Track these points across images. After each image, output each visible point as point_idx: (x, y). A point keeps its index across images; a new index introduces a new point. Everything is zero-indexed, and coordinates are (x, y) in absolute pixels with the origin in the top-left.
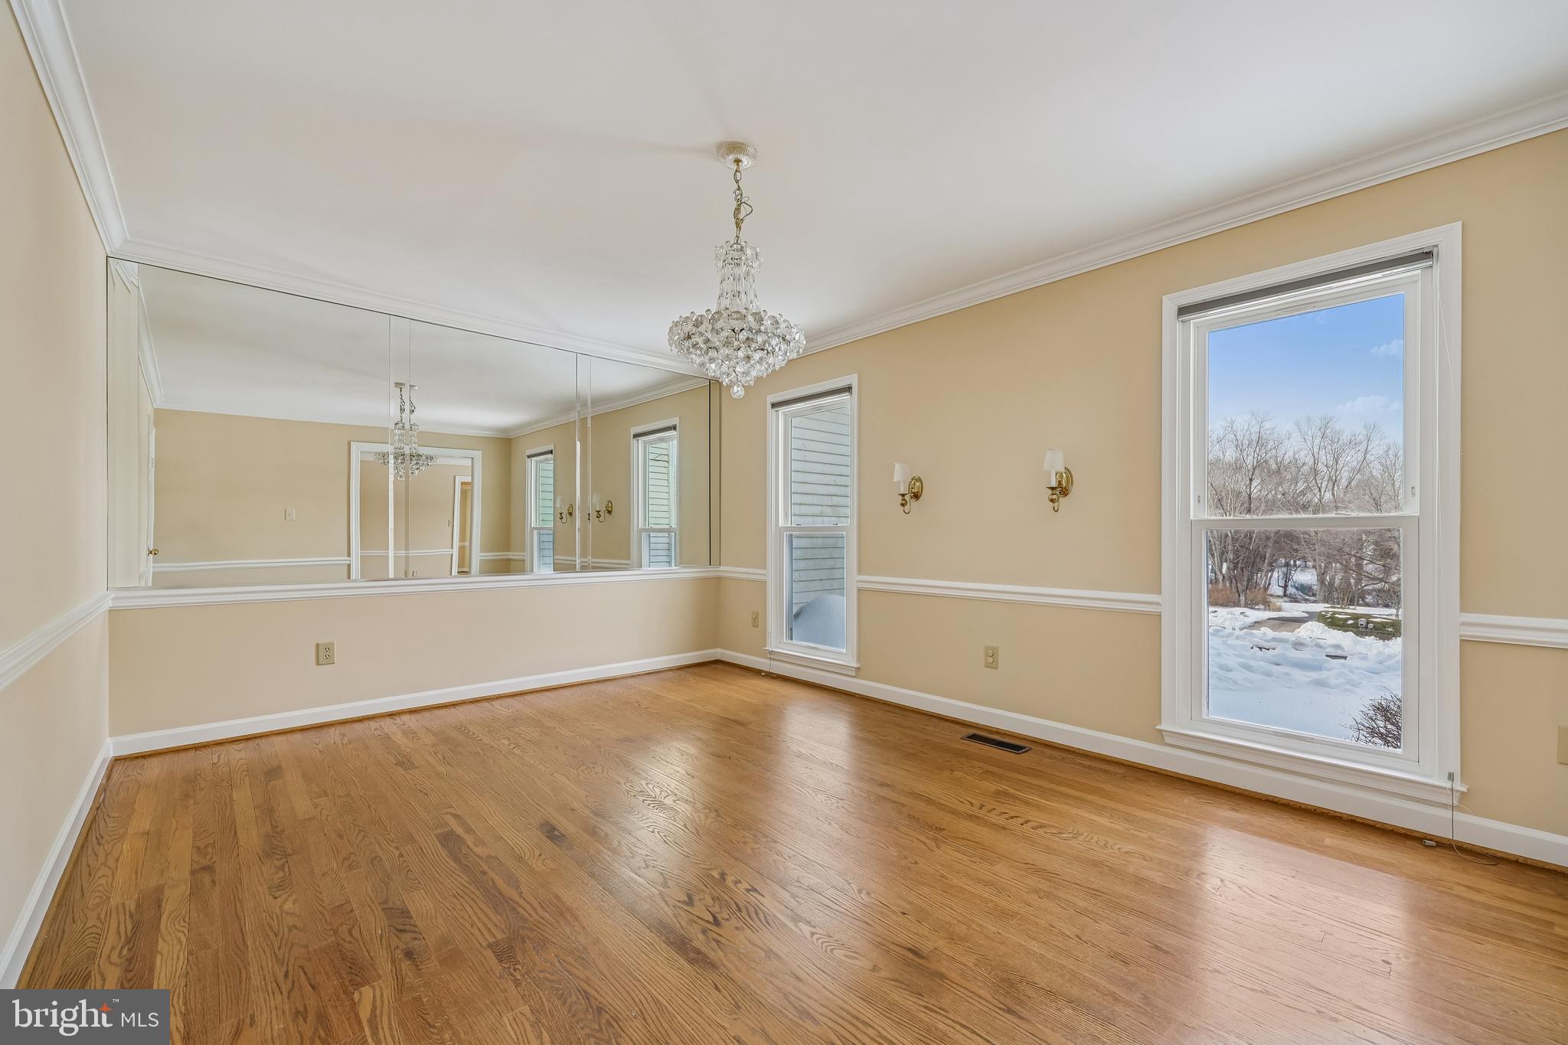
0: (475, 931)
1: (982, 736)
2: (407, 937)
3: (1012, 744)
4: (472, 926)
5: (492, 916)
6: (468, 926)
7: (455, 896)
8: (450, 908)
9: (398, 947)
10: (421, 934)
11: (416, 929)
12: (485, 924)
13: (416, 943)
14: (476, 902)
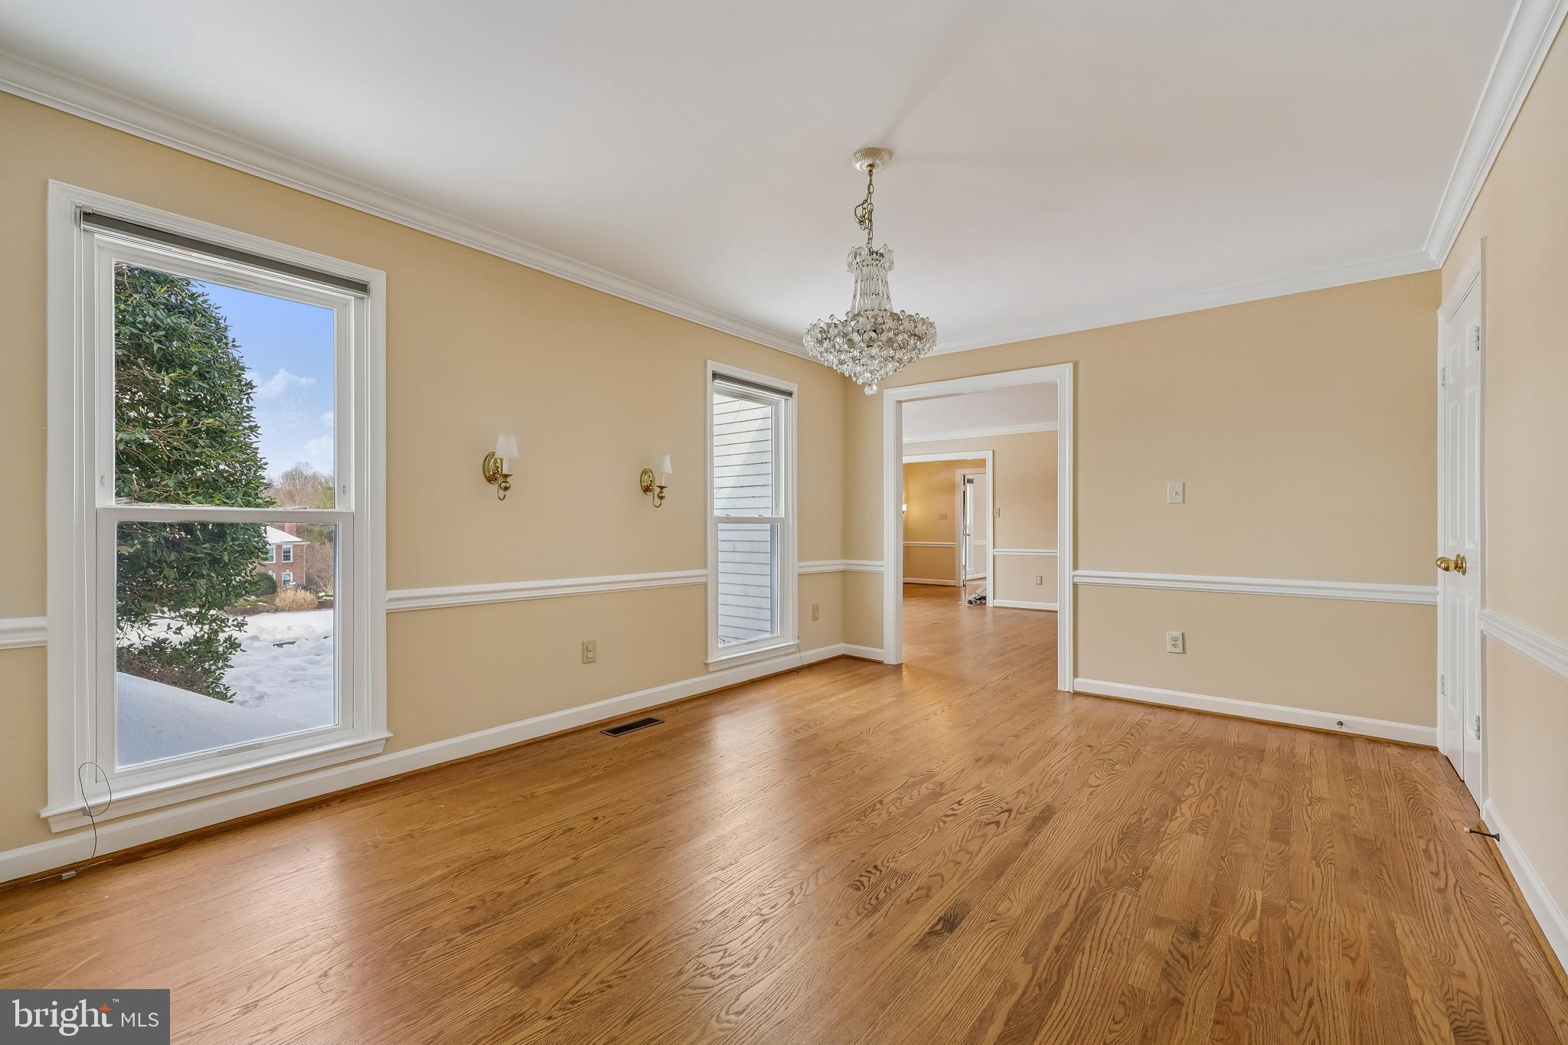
0: (1132, 910)
1: (619, 728)
2: (1184, 949)
3: (643, 721)
4: (1128, 916)
5: (1106, 910)
6: (1131, 919)
7: (1110, 950)
8: (1127, 943)
9: (1199, 947)
10: (1172, 942)
11: (1172, 948)
12: (1119, 909)
13: (1182, 939)
14: (1103, 930)
